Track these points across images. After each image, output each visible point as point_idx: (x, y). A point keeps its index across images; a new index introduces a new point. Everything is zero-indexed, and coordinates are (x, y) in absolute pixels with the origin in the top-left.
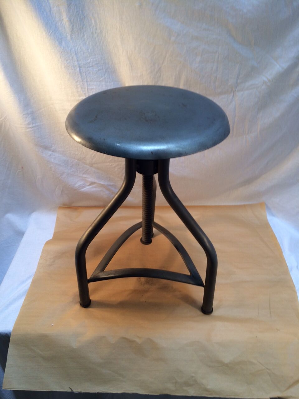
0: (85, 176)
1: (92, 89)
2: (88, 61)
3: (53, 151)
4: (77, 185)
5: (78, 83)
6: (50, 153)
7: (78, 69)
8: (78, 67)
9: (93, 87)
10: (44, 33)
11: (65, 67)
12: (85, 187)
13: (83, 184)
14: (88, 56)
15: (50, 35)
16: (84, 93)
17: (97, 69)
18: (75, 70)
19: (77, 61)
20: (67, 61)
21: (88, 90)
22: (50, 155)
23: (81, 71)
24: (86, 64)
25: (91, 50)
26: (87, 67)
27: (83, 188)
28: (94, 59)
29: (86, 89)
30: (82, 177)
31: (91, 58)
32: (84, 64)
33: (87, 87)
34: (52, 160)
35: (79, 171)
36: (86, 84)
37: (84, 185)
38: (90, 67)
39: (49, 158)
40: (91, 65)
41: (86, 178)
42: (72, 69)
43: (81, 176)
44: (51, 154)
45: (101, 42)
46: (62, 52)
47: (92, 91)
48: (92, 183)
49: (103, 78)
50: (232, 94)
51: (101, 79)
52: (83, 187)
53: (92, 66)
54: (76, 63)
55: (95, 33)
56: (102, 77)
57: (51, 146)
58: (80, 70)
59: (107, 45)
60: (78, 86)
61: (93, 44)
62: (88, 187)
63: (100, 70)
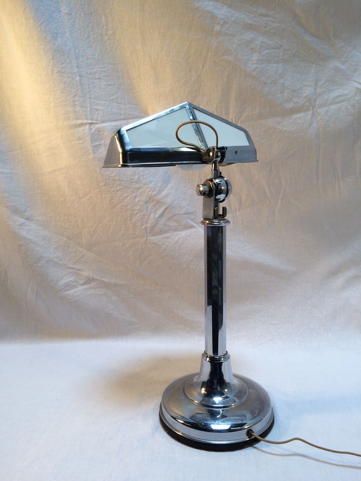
0: (77, 266)
1: (97, 110)
2: (94, 70)
3: (26, 219)
4: (62, 282)
5: (77, 99)
6: (22, 220)
7: (78, 78)
8: (78, 75)
9: (99, 108)
10: (31, 21)
11: (58, 73)
12: (76, 288)
13: (74, 282)
14: (94, 63)
15: (40, 24)
16: (85, 115)
17: (107, 83)
18: (73, 79)
19: (78, 67)
20: (62, 63)
21: (91, 110)
22: (21, 225)
23: (83, 81)
24: (90, 74)
25: (98, 56)
26: (92, 79)
27: (73, 289)
28: (103, 69)
29: (89, 109)
30: (72, 268)
31: (98, 66)
32: (87, 73)
33: (90, 106)
34: (24, 233)
35: (67, 258)
36: (88, 100)
37: (74, 284)
38: (95, 79)
39: (18, 229)
40: (97, 77)
41: (79, 270)
42: (69, 77)
43: (72, 266)
44: (22, 223)
45: (114, 48)
46: (55, 51)
47: (97, 112)
48: (89, 280)
49: (115, 96)
50: (311, 112)
51: (112, 98)
52: (74, 287)
53: (99, 78)
54: (76, 70)
55: (106, 34)
56: (112, 95)
57: (25, 210)
58: (81, 80)
59: (121, 52)
60: (77, 103)
61: (102, 49)
62: (81, 288)
63: (111, 85)
